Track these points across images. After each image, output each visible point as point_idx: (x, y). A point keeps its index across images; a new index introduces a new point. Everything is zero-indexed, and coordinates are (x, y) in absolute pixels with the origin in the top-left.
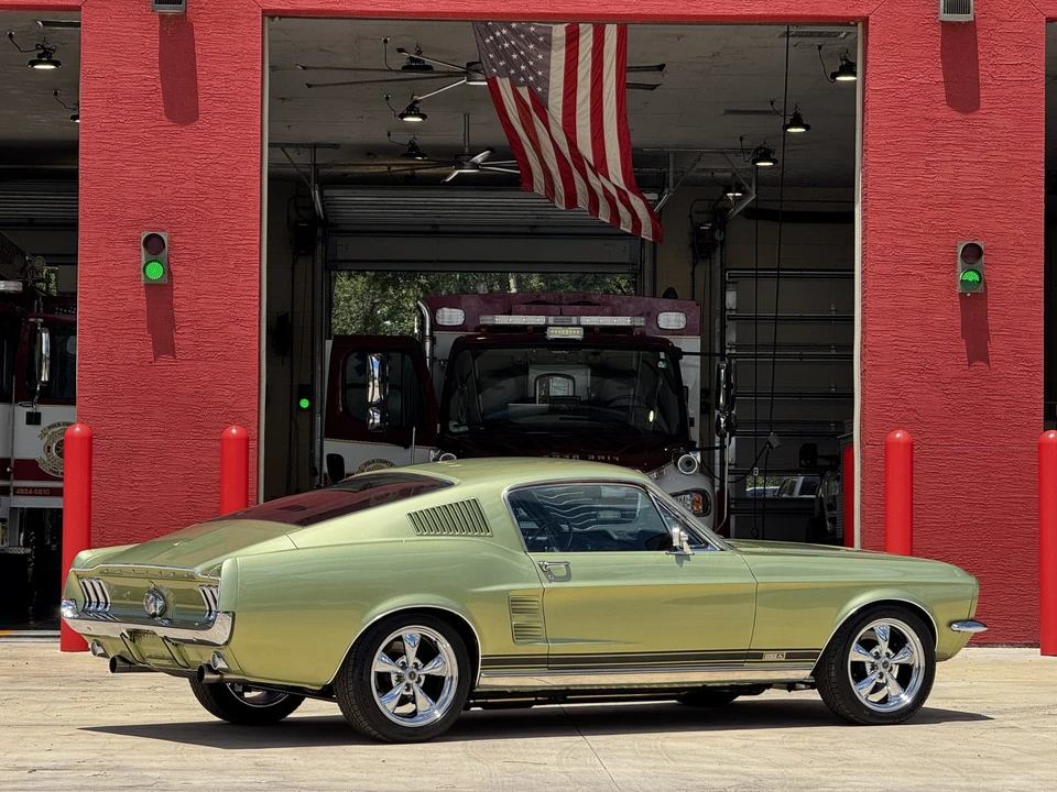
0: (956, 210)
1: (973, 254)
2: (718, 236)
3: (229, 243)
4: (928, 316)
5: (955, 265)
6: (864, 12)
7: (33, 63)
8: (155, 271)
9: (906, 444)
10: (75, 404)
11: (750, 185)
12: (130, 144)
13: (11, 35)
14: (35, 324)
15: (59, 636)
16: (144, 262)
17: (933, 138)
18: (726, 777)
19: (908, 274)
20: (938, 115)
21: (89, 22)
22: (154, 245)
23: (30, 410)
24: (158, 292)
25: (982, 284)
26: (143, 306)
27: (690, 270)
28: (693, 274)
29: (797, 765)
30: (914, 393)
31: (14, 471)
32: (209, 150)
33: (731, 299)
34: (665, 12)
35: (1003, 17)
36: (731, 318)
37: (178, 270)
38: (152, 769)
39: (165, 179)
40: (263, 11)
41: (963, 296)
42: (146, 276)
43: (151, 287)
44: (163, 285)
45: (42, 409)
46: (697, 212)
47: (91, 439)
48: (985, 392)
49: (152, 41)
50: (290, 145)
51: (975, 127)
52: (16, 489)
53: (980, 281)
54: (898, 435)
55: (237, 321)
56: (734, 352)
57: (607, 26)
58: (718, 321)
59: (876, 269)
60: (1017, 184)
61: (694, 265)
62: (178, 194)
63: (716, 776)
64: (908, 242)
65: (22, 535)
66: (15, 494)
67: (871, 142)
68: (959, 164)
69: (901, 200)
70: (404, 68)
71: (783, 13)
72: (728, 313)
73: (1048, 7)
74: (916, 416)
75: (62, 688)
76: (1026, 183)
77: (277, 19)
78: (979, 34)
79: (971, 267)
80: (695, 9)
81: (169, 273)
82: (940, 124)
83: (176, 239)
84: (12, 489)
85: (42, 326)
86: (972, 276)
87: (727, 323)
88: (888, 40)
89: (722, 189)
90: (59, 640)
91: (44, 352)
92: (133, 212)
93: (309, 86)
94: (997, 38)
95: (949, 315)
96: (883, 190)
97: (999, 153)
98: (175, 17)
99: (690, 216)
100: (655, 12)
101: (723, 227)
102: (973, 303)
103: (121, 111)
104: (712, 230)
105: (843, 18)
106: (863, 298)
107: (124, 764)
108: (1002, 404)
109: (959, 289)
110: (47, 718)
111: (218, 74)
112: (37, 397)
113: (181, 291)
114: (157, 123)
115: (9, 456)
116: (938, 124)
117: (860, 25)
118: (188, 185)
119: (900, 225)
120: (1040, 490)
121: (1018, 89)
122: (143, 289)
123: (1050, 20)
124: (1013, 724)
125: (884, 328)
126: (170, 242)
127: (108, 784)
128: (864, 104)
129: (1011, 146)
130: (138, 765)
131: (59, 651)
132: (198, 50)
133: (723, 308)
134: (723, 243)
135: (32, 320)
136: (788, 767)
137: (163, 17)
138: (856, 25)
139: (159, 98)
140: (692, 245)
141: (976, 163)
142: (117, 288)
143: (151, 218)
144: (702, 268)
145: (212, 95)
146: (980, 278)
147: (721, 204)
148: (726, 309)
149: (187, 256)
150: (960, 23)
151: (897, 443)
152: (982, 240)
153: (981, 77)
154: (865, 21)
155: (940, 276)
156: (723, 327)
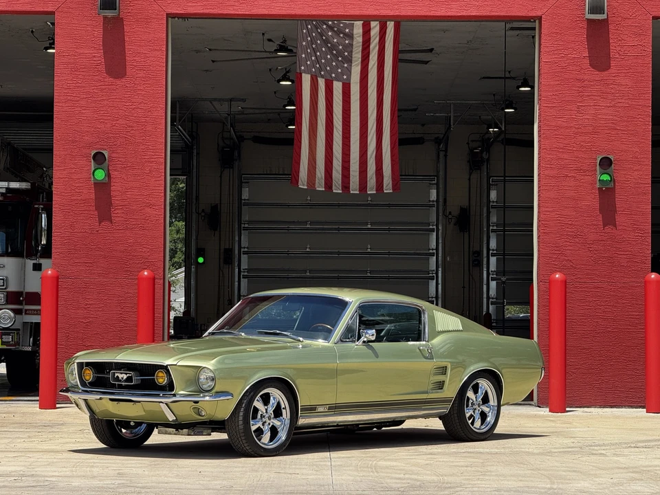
0: (596, 136)
1: (606, 163)
2: (485, 156)
3: (146, 157)
4: (579, 202)
5: (596, 170)
6: (539, 13)
7: (47, 48)
8: (100, 175)
9: (562, 281)
10: (50, 257)
11: (502, 124)
12: (85, 96)
13: (32, 32)
14: (38, 209)
15: (37, 400)
16: (93, 169)
17: (581, 92)
18: (404, 481)
19: (567, 176)
20: (586, 77)
21: (60, 21)
22: (99, 158)
23: (35, 262)
24: (102, 188)
25: (612, 182)
26: (93, 196)
27: (468, 177)
28: (469, 179)
29: (452, 475)
30: (570, 250)
31: (25, 299)
32: (133, 100)
33: (493, 195)
34: (416, 14)
35: (625, 16)
36: (493, 207)
37: (114, 173)
38: (53, 476)
39: (105, 118)
40: (167, 14)
41: (600, 189)
42: (94, 177)
43: (98, 185)
44: (105, 183)
45: (42, 261)
46: (473, 141)
47: (58, 278)
48: (614, 249)
49: (99, 32)
50: (215, 100)
51: (608, 85)
52: (26, 310)
53: (611, 181)
54: (557, 276)
55: (150, 206)
56: (495, 228)
57: (388, 23)
58: (485, 209)
59: (547, 172)
60: (635, 120)
61: (470, 174)
62: (115, 127)
63: (397, 481)
64: (566, 156)
65: (31, 339)
66: (26, 314)
67: (543, 94)
68: (598, 107)
69: (562, 130)
70: (275, 50)
71: (488, 14)
72: (491, 204)
73: (653, 10)
74: (571, 264)
75: (28, 430)
76: (640, 119)
77: (176, 19)
78: (611, 27)
79: (605, 171)
80: (434, 12)
81: (108, 175)
82: (586, 83)
83: (114, 155)
84: (24, 311)
85: (42, 210)
86: (606, 177)
87: (491, 210)
88: (554, 30)
89: (486, 126)
90: (38, 402)
91: (43, 226)
92: (87, 138)
93: (213, 61)
94: (621, 29)
95: (592, 201)
96: (551, 124)
97: (623, 101)
98: (113, 18)
99: (468, 143)
100: (409, 14)
101: (488, 151)
102: (607, 194)
103: (80, 76)
104: (481, 152)
105: (526, 17)
106: (539, 191)
107: (38, 473)
108: (625, 256)
109: (598, 185)
110: (7, 447)
111: (139, 53)
112: (39, 254)
113: (116, 187)
114: (102, 83)
115: (22, 290)
116: (585, 83)
117: (537, 21)
118: (121, 121)
119: (562, 146)
120: (646, 310)
121: (635, 61)
122: (93, 186)
123: (655, 18)
124: (603, 452)
125: (551, 209)
126: (109, 157)
127: (21, 484)
128: (539, 70)
129: (631, 97)
130: (46, 474)
131: (38, 409)
132: (127, 39)
133: (489, 201)
134: (488, 160)
135: (37, 206)
136: (446, 476)
137: (105, 18)
138: (535, 21)
139: (102, 68)
140: (469, 162)
141: (609, 107)
142: (77, 185)
143: (98, 142)
144: (475, 176)
145: (136, 66)
146: (611, 178)
147: (487, 136)
148: (490, 201)
149: (120, 166)
150: (599, 20)
151: (557, 281)
152: (613, 155)
153: (611, 54)
154: (540, 18)
155: (586, 177)
156: (489, 213)
